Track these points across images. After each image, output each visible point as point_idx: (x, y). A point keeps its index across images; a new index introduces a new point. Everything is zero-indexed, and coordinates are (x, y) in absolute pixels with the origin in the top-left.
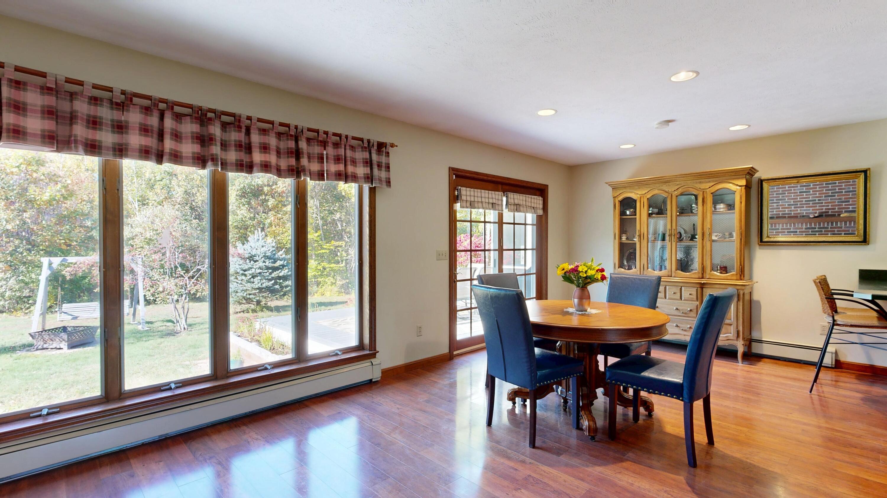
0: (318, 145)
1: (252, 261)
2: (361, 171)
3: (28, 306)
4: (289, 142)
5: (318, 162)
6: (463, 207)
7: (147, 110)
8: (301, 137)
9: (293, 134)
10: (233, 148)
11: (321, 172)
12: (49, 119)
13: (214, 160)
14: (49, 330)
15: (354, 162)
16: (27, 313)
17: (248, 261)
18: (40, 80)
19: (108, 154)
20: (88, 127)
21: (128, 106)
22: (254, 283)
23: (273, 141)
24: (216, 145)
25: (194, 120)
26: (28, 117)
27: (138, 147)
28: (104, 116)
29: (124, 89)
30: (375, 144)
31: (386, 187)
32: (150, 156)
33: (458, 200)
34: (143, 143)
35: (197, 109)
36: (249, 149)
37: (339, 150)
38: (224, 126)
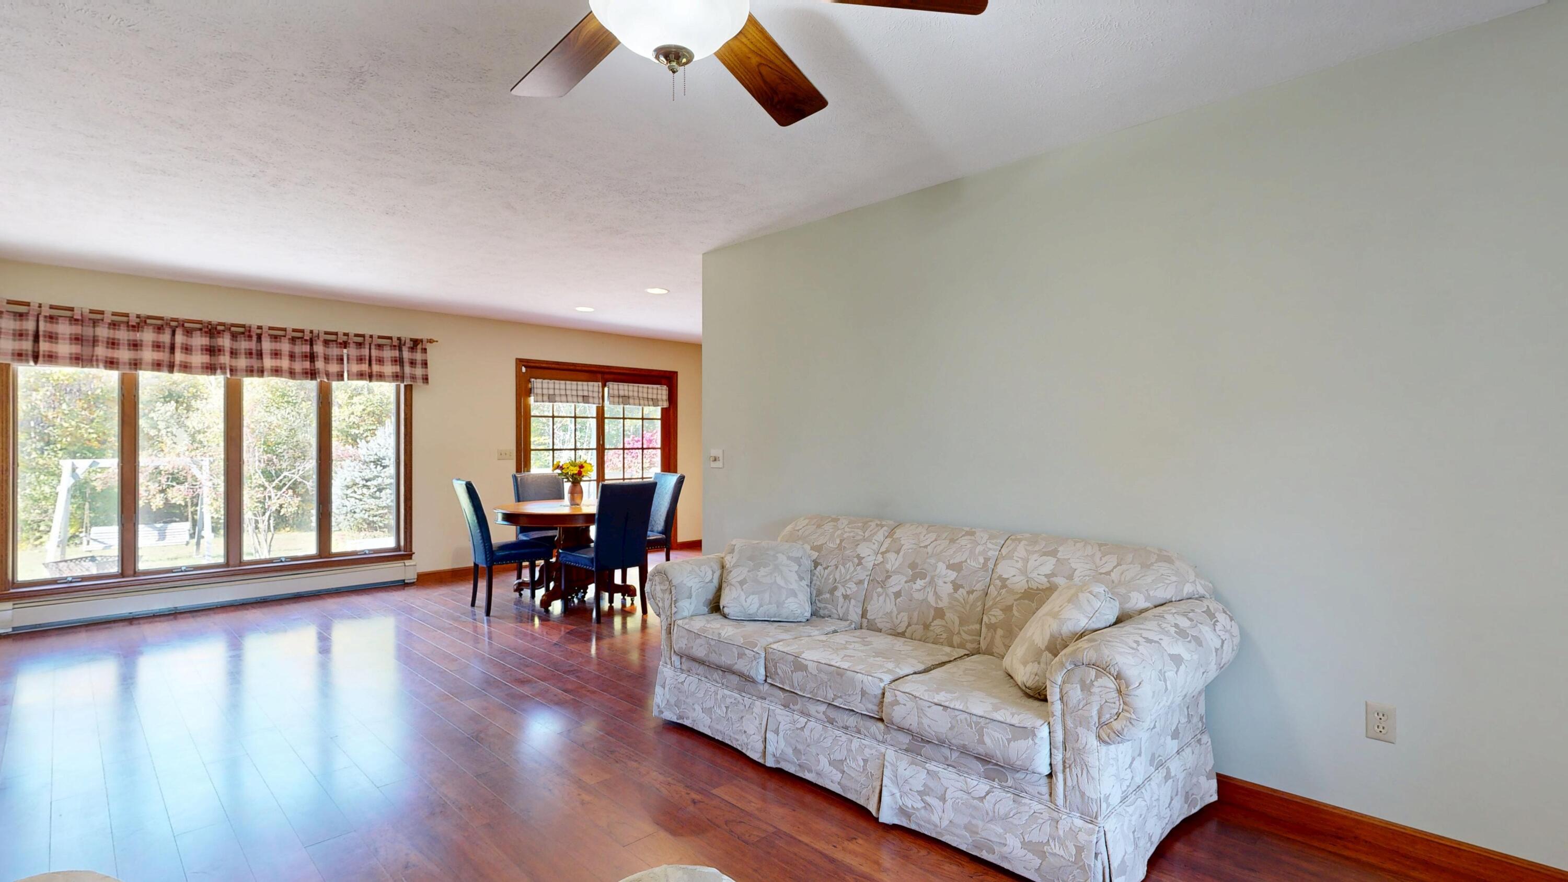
0: (337, 347)
1: (379, 466)
2: (389, 369)
3: (38, 534)
4: (304, 346)
5: (337, 364)
6: (537, 402)
7: (159, 329)
8: (316, 341)
9: (308, 338)
10: (243, 356)
11: (340, 373)
12: (76, 344)
13: (223, 368)
14: (71, 560)
15: (380, 361)
16: (36, 546)
17: (372, 466)
18: (69, 313)
19: (124, 369)
20: (107, 348)
21: (142, 327)
22: (381, 500)
23: (285, 347)
24: (224, 355)
25: (204, 334)
26: (60, 341)
27: (150, 361)
28: (121, 337)
29: (138, 313)
30: (408, 341)
31: (422, 384)
32: (161, 368)
33: (531, 393)
34: (156, 358)
35: (206, 325)
36: (260, 355)
37: (362, 350)
38: (234, 336)
